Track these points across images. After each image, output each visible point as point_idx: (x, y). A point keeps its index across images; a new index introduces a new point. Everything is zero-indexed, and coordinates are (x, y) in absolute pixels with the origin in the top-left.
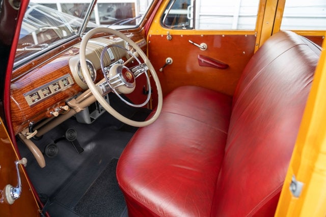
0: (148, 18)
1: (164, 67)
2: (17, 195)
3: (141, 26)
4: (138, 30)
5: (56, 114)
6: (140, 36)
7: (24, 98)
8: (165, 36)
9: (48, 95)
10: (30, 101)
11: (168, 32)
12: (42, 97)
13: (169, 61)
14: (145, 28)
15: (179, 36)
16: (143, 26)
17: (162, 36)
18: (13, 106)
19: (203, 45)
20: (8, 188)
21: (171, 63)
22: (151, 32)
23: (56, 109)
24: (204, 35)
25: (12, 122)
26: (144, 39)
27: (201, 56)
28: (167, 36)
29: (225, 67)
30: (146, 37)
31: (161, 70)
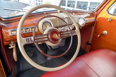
0: (100, 8)
1: (101, 35)
3: (95, 11)
4: (92, 13)
8: (107, 19)
10: (10, 33)
11: (110, 17)
13: (105, 33)
14: (97, 13)
16: (97, 11)
17: (106, 18)
21: (106, 34)
22: (100, 16)
28: (108, 19)
30: (96, 17)
31: (99, 36)
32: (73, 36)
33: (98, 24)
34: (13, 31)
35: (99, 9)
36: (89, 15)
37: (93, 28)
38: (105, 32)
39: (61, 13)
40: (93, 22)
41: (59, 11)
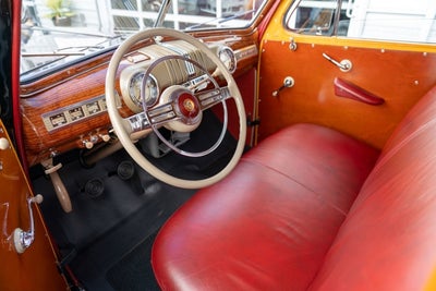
0: (265, 15)
1: (280, 90)
2: (28, 242)
3: (253, 26)
4: (247, 32)
5: (89, 145)
6: (249, 40)
7: (41, 121)
8: (287, 44)
9: (79, 119)
10: (49, 125)
11: (291, 38)
12: (69, 121)
13: (288, 83)
14: (258, 30)
15: (308, 46)
16: (257, 26)
17: (283, 43)
18: (27, 129)
19: (346, 63)
20: (18, 233)
21: (291, 85)
22: (268, 37)
23: (93, 138)
24: (349, 48)
25: (25, 151)
26: (254, 46)
27: (340, 80)
28: (289, 43)
29: (379, 102)
30: (259, 42)
31: (275, 94)
32: (226, 101)
33: (267, 60)
34: (55, 117)
35: (262, 20)
36: (240, 39)
37: (257, 74)
38: (289, 80)
39: (166, 45)
40: (253, 57)
41: (158, 39)
